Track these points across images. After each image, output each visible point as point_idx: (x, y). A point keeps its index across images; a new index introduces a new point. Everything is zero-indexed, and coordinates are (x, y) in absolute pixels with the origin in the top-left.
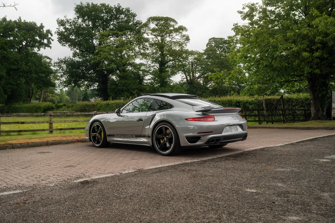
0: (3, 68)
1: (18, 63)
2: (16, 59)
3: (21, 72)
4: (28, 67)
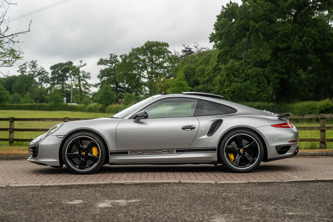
0: (267, 49)
1: (289, 40)
2: (284, 33)
3: (292, 52)
4: (301, 44)
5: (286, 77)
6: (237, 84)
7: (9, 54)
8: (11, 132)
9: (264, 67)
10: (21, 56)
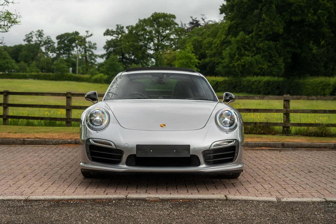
5: (299, 51)
6: (248, 58)
7: (5, 18)
8: (5, 108)
9: (276, 41)
10: (18, 20)
